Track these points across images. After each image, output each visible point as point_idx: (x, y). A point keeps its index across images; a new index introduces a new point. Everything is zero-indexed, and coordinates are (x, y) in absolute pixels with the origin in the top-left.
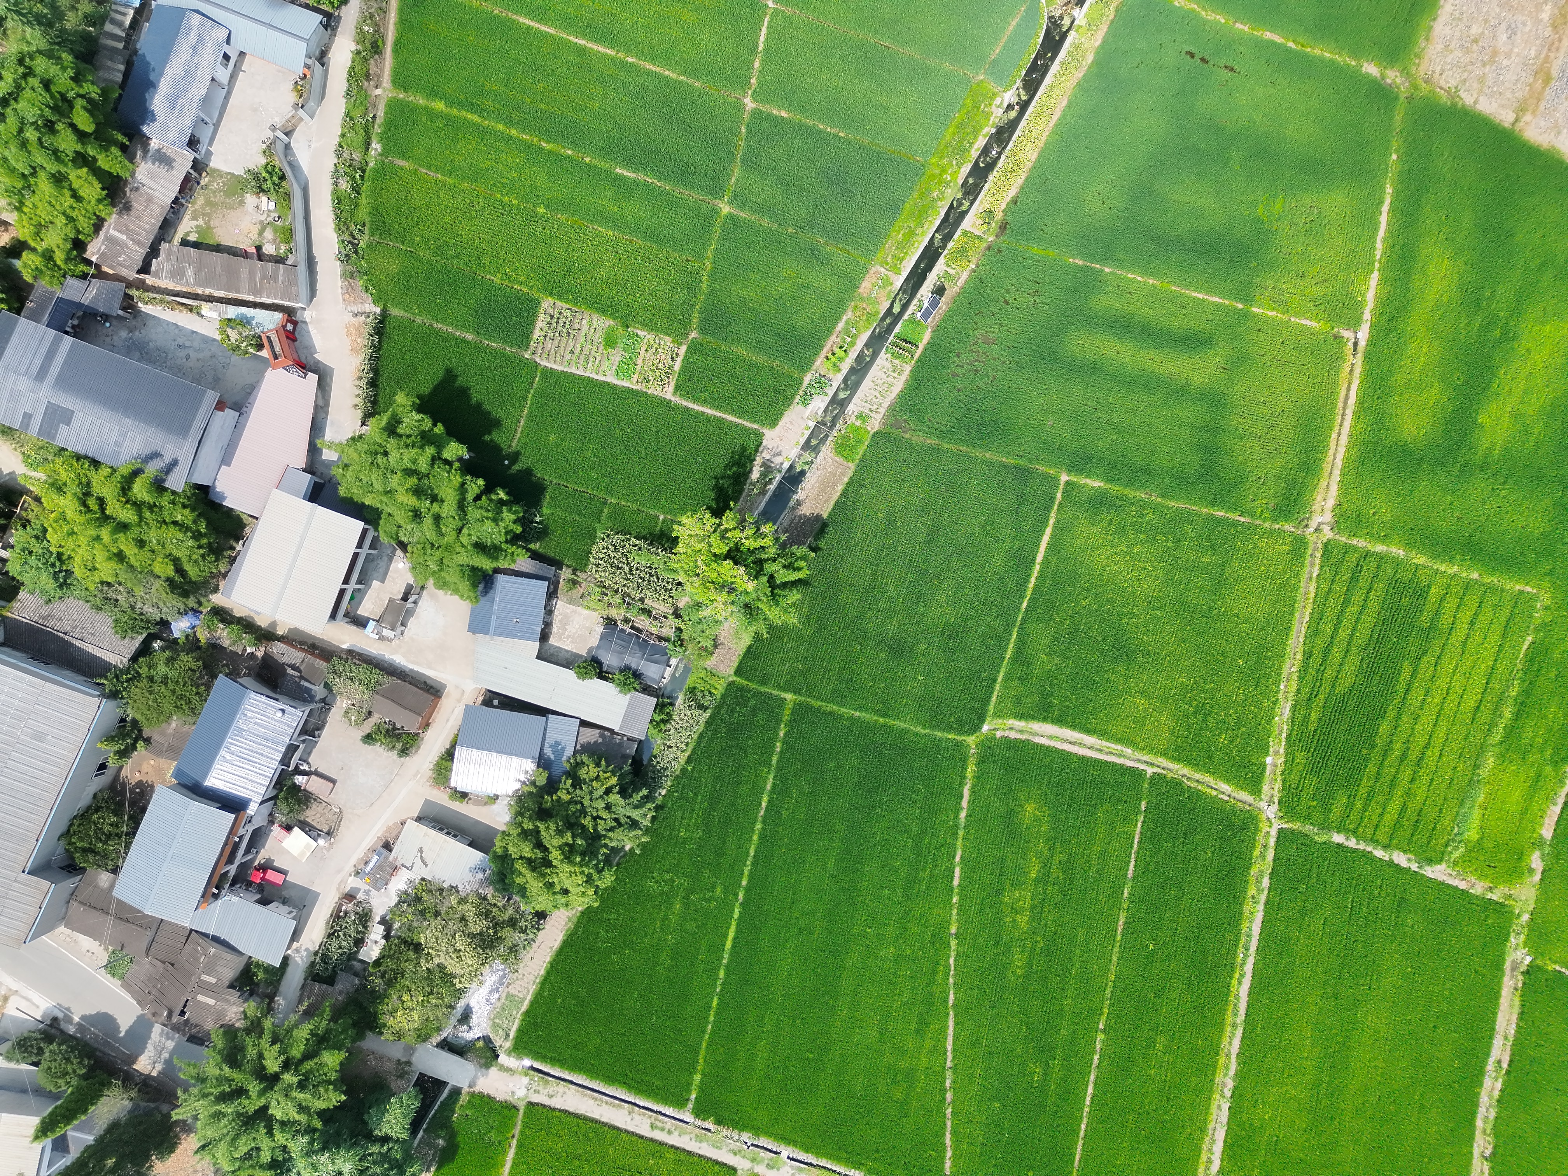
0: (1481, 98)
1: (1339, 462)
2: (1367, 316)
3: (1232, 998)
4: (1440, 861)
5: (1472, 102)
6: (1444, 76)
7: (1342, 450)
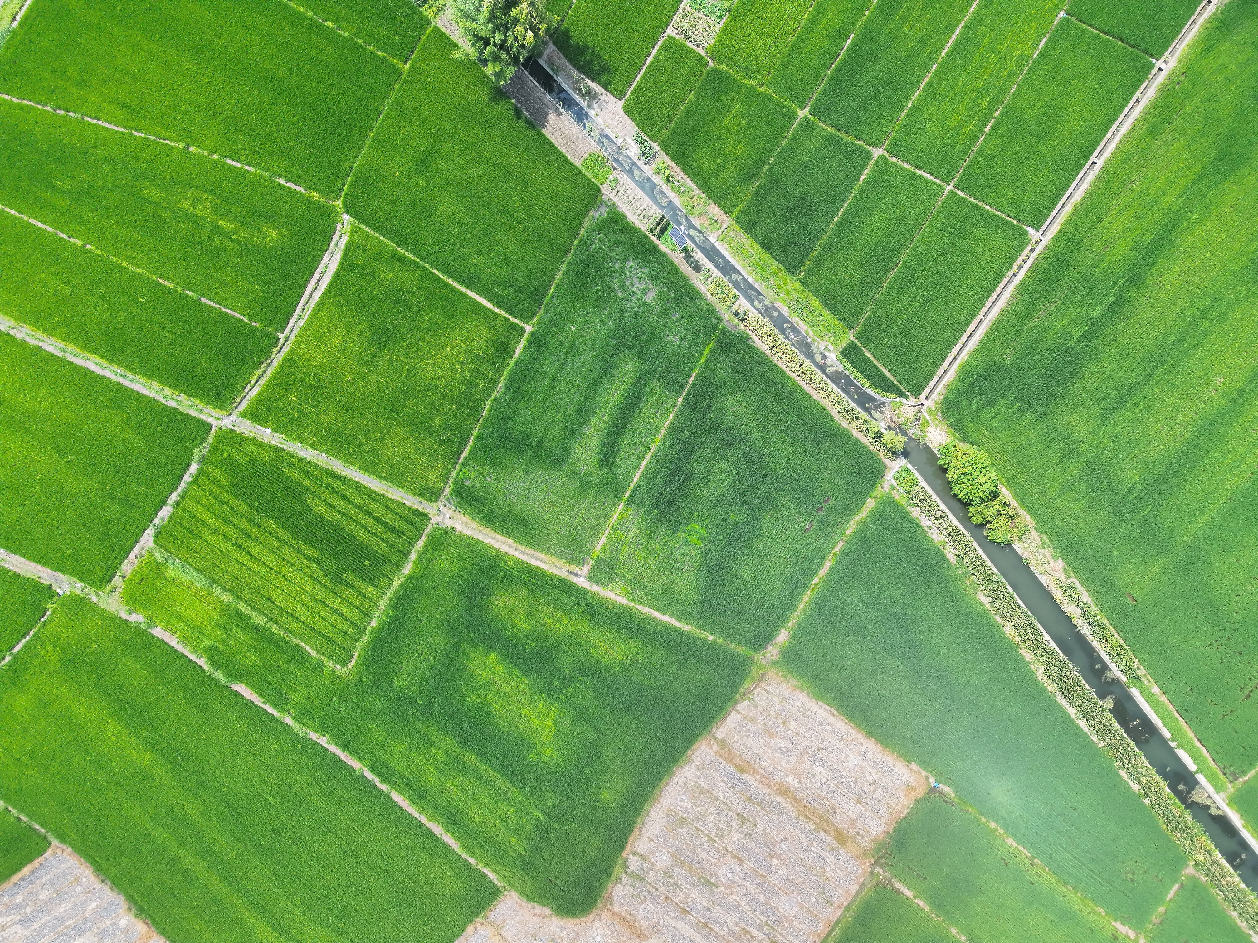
0: (739, 716)
1: (488, 541)
2: (595, 588)
3: (86, 354)
4: (156, 542)
5: (739, 709)
6: (764, 693)
7: (497, 545)
